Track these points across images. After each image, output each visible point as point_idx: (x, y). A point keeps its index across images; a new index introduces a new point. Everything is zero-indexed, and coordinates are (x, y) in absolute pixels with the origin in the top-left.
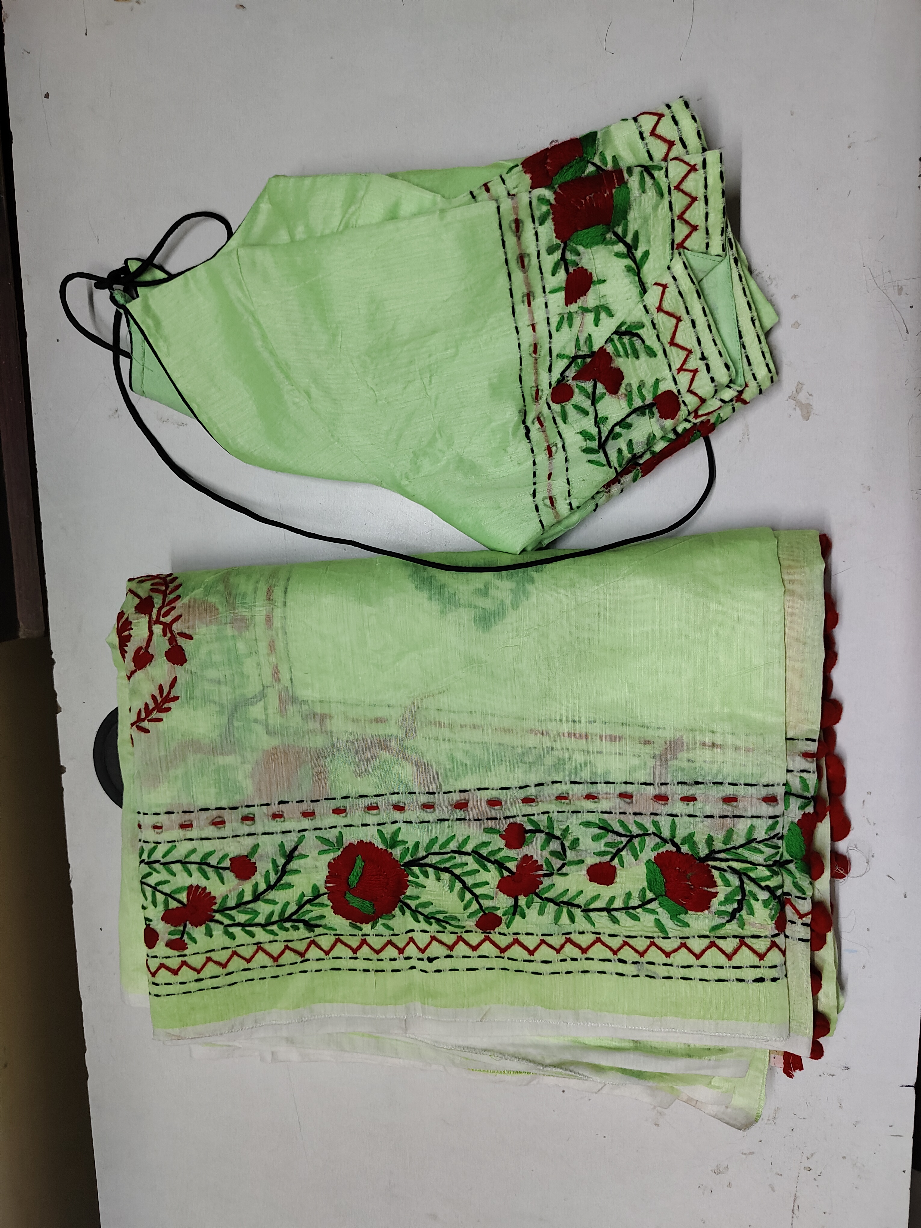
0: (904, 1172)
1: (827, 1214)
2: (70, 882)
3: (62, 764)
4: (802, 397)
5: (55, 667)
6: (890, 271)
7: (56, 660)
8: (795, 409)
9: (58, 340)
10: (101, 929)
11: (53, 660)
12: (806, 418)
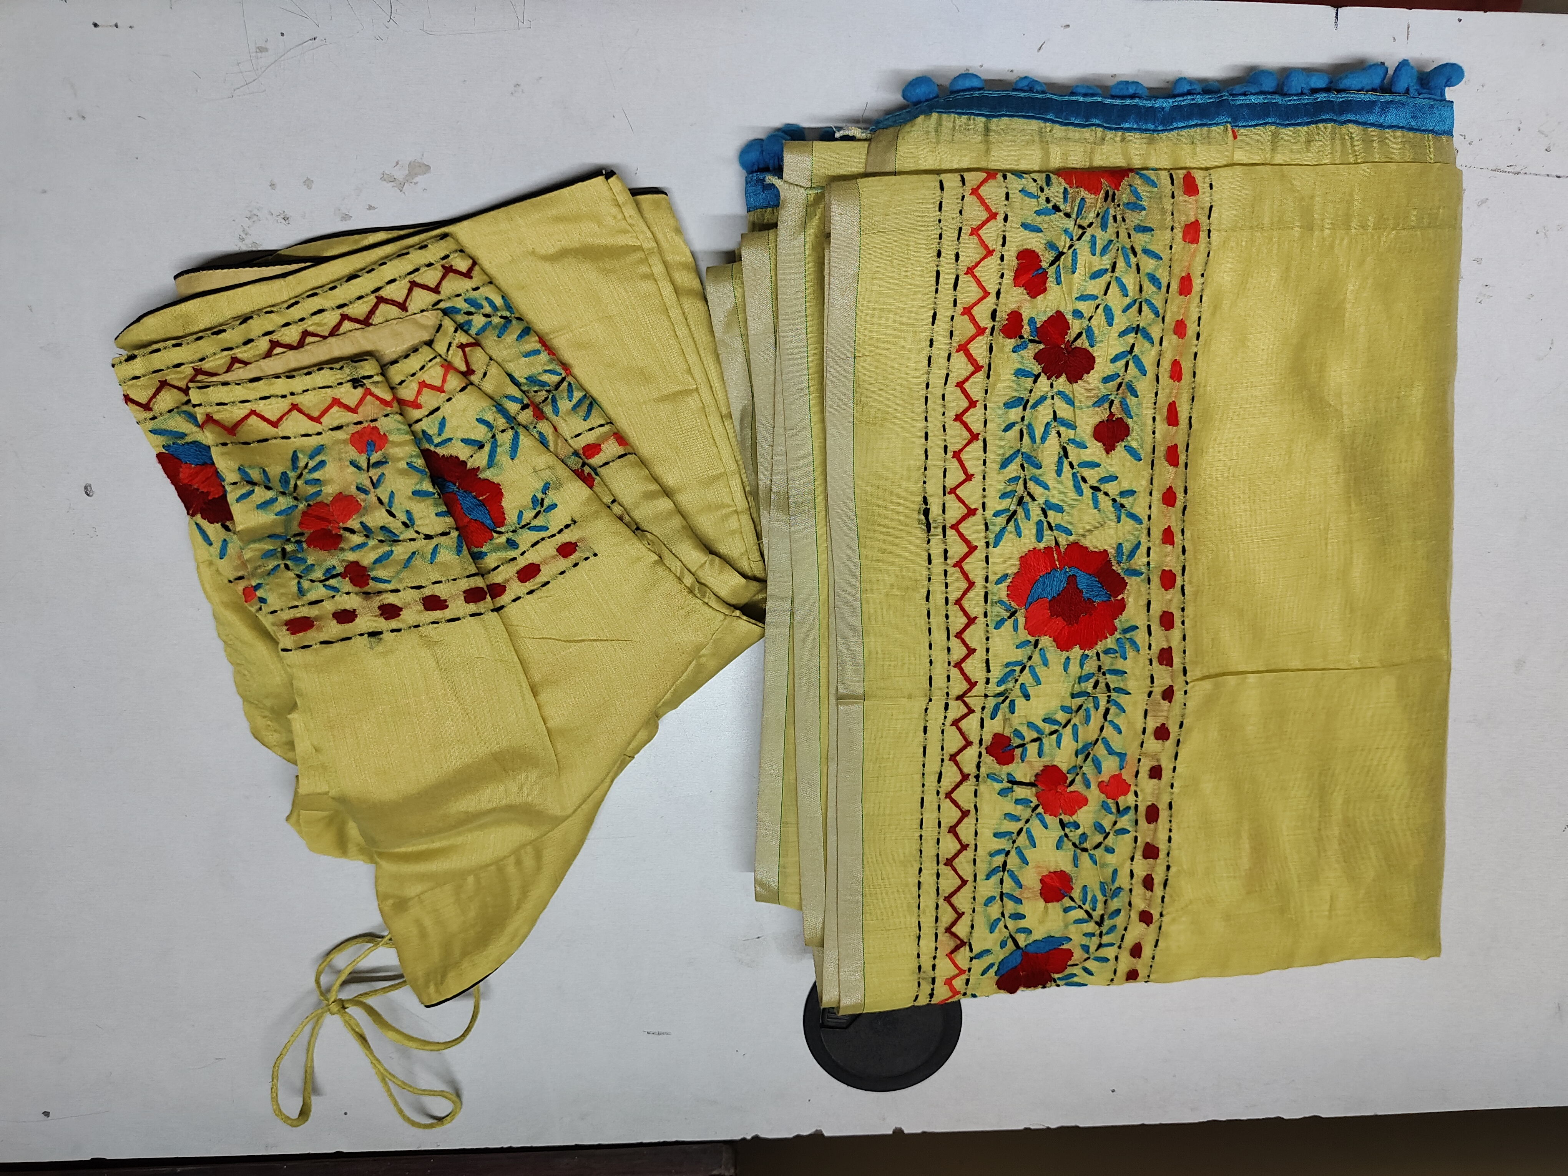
0: (1460, 20)
1: (1521, 126)
2: (1048, 1128)
3: (891, 1132)
4: (400, 174)
5: (763, 1135)
6: (238, 64)
7: (753, 1134)
8: (416, 183)
9: (346, 1114)
10: (1113, 1091)
11: (753, 1138)
12: (427, 168)
